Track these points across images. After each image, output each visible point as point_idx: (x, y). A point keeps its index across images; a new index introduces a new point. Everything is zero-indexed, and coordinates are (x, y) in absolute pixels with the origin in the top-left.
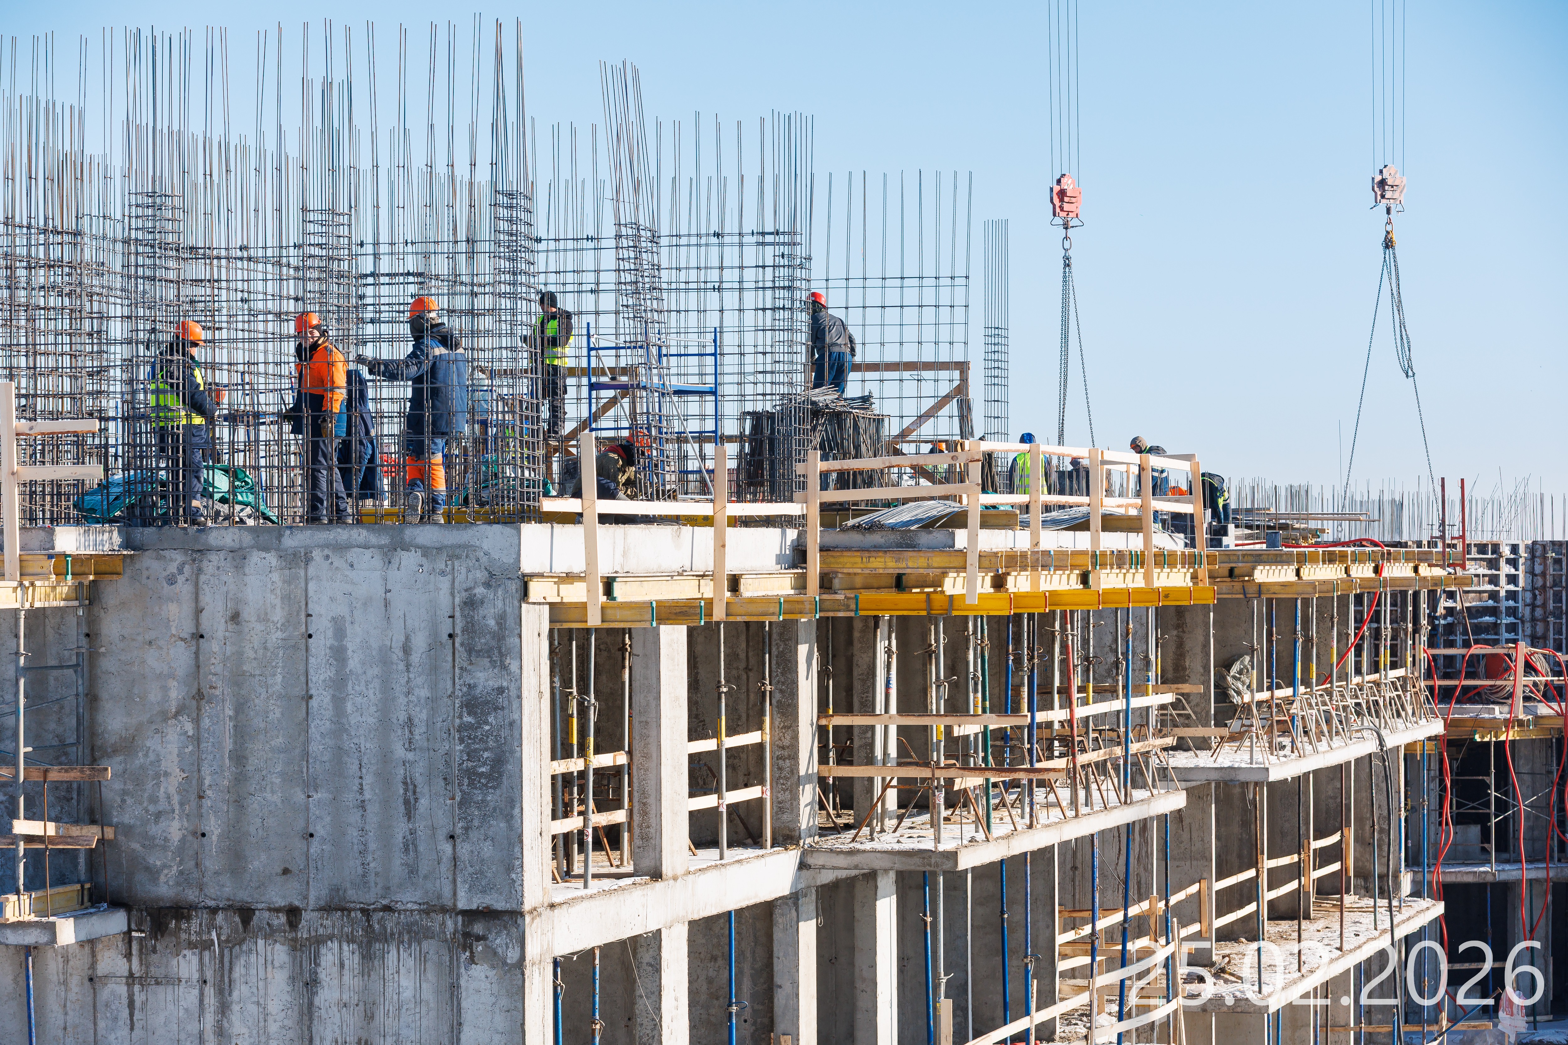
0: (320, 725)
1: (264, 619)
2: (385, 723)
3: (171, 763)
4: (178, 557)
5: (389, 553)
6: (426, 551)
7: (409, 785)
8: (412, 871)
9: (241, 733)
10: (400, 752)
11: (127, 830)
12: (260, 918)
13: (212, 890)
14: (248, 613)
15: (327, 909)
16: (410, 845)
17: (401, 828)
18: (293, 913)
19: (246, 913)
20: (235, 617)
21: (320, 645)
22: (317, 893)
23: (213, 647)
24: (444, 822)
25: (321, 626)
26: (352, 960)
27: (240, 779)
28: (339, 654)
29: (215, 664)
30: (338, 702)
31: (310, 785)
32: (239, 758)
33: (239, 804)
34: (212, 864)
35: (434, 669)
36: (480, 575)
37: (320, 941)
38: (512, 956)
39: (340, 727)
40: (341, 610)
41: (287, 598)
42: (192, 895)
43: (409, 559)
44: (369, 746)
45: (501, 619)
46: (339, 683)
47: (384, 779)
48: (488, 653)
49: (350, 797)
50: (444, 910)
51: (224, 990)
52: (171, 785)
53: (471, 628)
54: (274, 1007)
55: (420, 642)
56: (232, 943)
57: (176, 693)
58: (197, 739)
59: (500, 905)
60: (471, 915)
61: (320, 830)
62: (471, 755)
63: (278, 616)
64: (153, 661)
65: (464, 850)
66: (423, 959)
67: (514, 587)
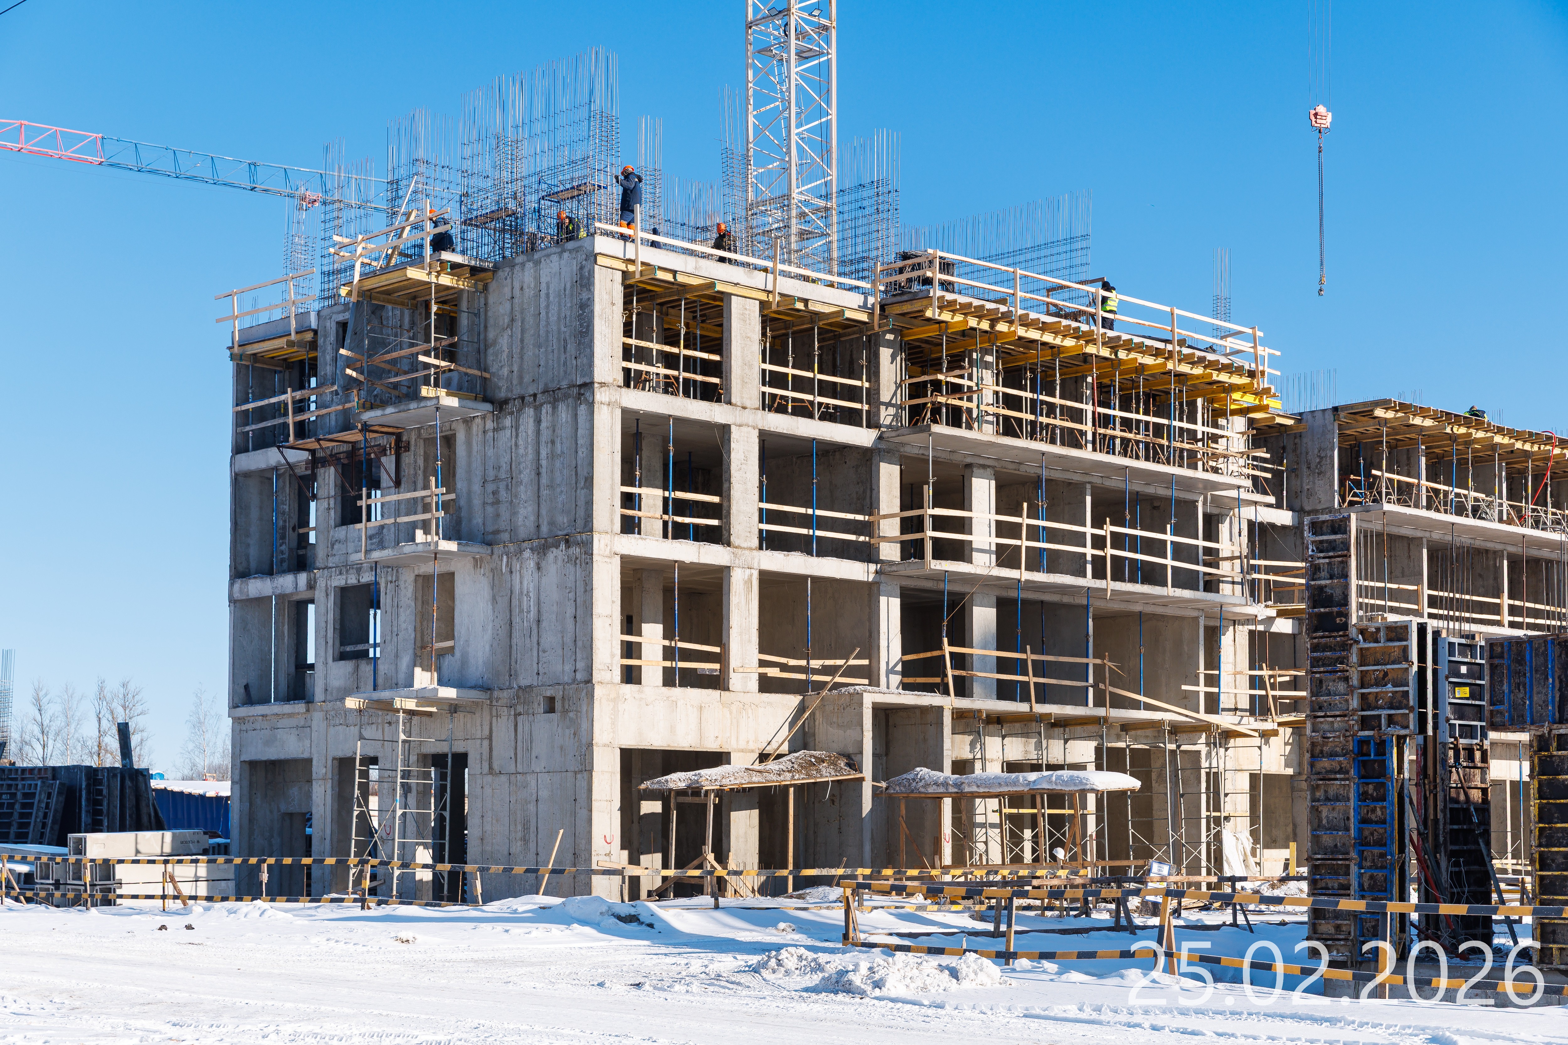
0: (543, 323)
1: (529, 287)
2: (559, 318)
3: (505, 348)
4: (507, 269)
5: (560, 254)
6: (570, 251)
7: (565, 340)
8: (565, 372)
9: (523, 331)
10: (563, 329)
11: (493, 374)
12: (527, 399)
13: (515, 392)
14: (525, 287)
15: (543, 392)
16: (565, 363)
17: (563, 357)
18: (535, 395)
19: (523, 398)
20: (522, 289)
21: (543, 293)
22: (541, 387)
23: (516, 301)
24: (573, 352)
25: (543, 286)
26: (550, 410)
27: (522, 348)
28: (548, 295)
29: (517, 308)
30: (547, 313)
31: (540, 347)
32: (522, 341)
33: (522, 358)
34: (515, 382)
35: (572, 295)
36: (584, 257)
37: (541, 405)
38: (591, 400)
39: (548, 324)
40: (549, 279)
41: (535, 278)
42: (509, 395)
43: (566, 255)
44: (555, 328)
45: (589, 272)
46: (547, 306)
47: (559, 340)
48: (585, 286)
49: (550, 349)
50: (574, 386)
51: (517, 429)
52: (505, 355)
53: (582, 277)
54: (530, 432)
55: (568, 286)
56: (520, 411)
57: (507, 320)
58: (512, 336)
59: (588, 381)
60: (581, 386)
61: (542, 363)
62: (581, 325)
63: (532, 286)
64: (502, 311)
65: (579, 361)
66: (568, 406)
67: (592, 258)
